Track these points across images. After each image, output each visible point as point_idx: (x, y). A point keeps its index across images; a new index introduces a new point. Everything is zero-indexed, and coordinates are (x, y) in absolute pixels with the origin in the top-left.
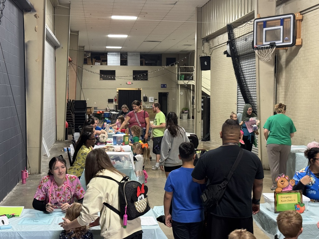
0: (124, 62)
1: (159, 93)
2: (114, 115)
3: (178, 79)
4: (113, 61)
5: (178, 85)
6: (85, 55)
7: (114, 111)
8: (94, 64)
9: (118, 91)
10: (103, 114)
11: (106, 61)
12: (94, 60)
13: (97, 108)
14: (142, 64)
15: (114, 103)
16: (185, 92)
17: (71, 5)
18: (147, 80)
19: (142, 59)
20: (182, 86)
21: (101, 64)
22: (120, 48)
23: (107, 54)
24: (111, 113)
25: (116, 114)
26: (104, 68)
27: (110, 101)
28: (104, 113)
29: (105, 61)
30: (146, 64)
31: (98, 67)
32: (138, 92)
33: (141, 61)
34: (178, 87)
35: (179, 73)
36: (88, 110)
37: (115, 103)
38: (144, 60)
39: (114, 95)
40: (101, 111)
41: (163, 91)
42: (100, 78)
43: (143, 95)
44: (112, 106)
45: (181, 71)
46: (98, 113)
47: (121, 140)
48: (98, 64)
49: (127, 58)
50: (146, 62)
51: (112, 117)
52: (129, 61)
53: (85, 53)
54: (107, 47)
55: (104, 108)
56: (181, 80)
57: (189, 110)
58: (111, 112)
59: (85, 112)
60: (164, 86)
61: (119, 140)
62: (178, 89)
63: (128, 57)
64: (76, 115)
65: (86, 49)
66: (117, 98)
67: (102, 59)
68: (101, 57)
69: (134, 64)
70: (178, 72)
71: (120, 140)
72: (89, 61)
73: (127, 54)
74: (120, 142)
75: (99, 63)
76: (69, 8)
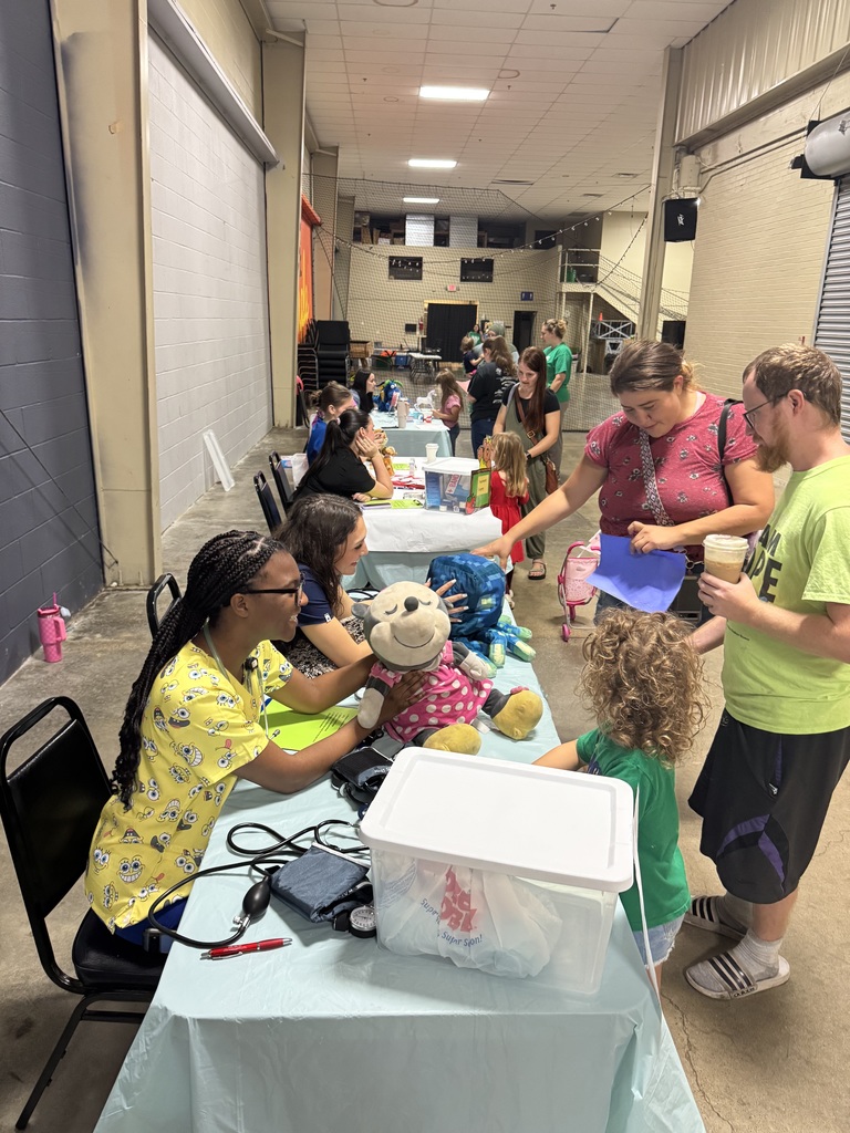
0: (441, 239)
1: (516, 312)
2: (418, 360)
3: (562, 280)
4: (418, 235)
5: (561, 293)
6: (356, 220)
7: (417, 351)
8: (377, 243)
9: (426, 306)
10: (393, 358)
11: (403, 235)
12: (376, 232)
13: (380, 343)
14: (480, 245)
15: (418, 332)
16: (576, 310)
17: (307, 36)
18: (490, 280)
19: (482, 233)
20: (572, 297)
21: (392, 243)
22: (436, 201)
23: (405, 219)
24: (411, 357)
25: (421, 360)
26: (398, 251)
27: (410, 328)
28: (397, 357)
29: (399, 236)
30: (490, 245)
31: (385, 248)
32: (470, 310)
33: (479, 237)
34: (561, 299)
35: (566, 264)
36: (354, 348)
37: (419, 335)
38: (486, 235)
39: (418, 315)
40: (390, 351)
41: (525, 307)
42: (390, 274)
43: (480, 317)
44: (414, 340)
45: (571, 261)
46: (384, 354)
47: (459, 487)
48: (384, 242)
49: (448, 230)
50: (491, 240)
51: (412, 365)
52: (453, 237)
53: (358, 215)
54: (406, 200)
55: (397, 344)
56: (569, 280)
57: (580, 353)
58: (412, 354)
59: (345, 352)
60: (527, 296)
61: (451, 489)
62: (560, 304)
63: (452, 228)
64: (323, 362)
65: (360, 204)
66: (425, 323)
67: (394, 231)
68: (390, 225)
69: (464, 246)
70: (563, 262)
71: (453, 489)
72: (366, 235)
73: (448, 220)
74: (455, 499)
75: (388, 241)
76: (301, 44)
